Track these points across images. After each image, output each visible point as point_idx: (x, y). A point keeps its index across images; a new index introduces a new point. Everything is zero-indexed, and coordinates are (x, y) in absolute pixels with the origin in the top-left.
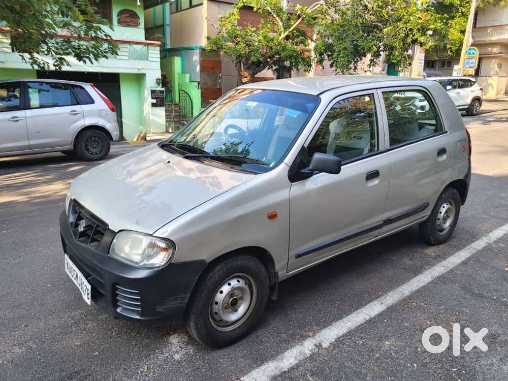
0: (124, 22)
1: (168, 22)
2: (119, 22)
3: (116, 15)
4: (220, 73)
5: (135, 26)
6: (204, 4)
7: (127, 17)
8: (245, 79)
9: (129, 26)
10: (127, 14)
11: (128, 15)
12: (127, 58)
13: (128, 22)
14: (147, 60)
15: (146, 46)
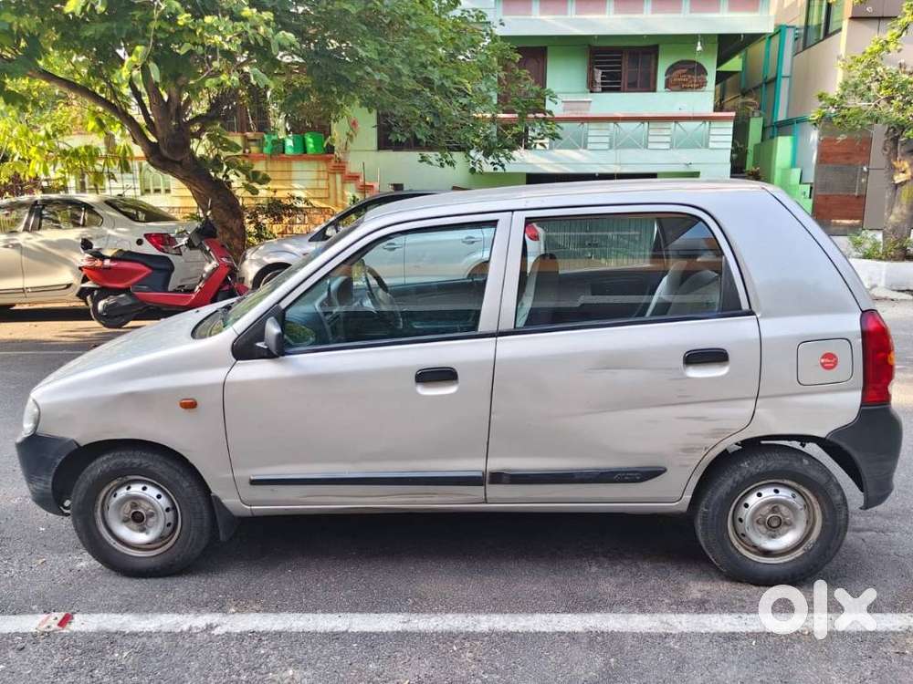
0: (677, 84)
1: (785, 71)
2: (668, 85)
3: (664, 74)
4: (868, 163)
5: (697, 88)
6: (843, 29)
7: (683, 74)
8: (902, 175)
9: (684, 89)
10: (683, 68)
11: (684, 71)
12: (667, 146)
13: (685, 82)
14: (707, 146)
15: (707, 123)
